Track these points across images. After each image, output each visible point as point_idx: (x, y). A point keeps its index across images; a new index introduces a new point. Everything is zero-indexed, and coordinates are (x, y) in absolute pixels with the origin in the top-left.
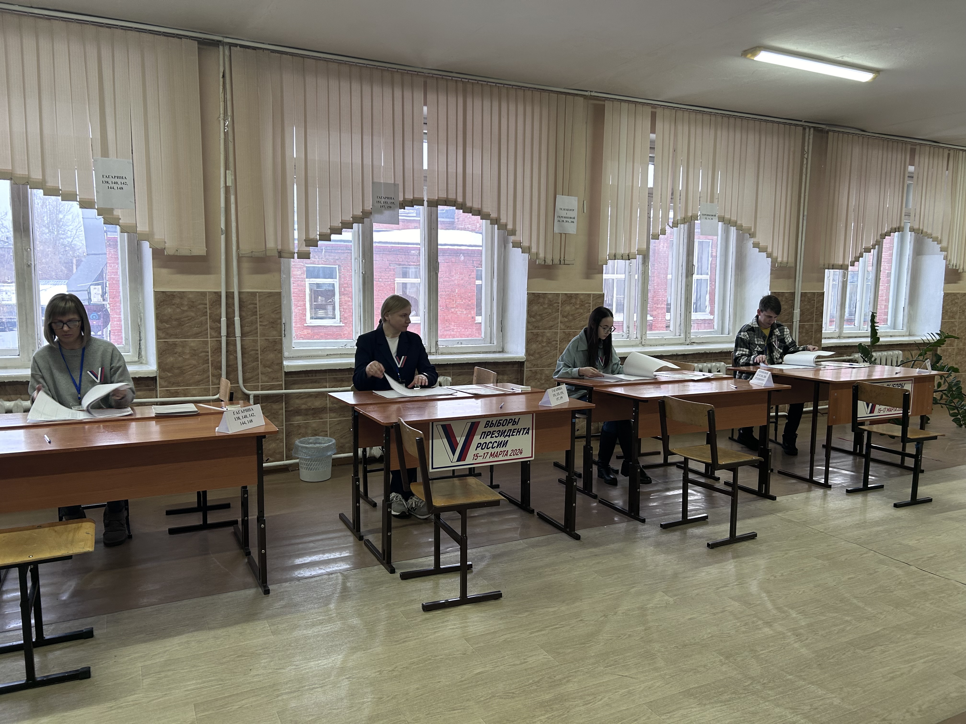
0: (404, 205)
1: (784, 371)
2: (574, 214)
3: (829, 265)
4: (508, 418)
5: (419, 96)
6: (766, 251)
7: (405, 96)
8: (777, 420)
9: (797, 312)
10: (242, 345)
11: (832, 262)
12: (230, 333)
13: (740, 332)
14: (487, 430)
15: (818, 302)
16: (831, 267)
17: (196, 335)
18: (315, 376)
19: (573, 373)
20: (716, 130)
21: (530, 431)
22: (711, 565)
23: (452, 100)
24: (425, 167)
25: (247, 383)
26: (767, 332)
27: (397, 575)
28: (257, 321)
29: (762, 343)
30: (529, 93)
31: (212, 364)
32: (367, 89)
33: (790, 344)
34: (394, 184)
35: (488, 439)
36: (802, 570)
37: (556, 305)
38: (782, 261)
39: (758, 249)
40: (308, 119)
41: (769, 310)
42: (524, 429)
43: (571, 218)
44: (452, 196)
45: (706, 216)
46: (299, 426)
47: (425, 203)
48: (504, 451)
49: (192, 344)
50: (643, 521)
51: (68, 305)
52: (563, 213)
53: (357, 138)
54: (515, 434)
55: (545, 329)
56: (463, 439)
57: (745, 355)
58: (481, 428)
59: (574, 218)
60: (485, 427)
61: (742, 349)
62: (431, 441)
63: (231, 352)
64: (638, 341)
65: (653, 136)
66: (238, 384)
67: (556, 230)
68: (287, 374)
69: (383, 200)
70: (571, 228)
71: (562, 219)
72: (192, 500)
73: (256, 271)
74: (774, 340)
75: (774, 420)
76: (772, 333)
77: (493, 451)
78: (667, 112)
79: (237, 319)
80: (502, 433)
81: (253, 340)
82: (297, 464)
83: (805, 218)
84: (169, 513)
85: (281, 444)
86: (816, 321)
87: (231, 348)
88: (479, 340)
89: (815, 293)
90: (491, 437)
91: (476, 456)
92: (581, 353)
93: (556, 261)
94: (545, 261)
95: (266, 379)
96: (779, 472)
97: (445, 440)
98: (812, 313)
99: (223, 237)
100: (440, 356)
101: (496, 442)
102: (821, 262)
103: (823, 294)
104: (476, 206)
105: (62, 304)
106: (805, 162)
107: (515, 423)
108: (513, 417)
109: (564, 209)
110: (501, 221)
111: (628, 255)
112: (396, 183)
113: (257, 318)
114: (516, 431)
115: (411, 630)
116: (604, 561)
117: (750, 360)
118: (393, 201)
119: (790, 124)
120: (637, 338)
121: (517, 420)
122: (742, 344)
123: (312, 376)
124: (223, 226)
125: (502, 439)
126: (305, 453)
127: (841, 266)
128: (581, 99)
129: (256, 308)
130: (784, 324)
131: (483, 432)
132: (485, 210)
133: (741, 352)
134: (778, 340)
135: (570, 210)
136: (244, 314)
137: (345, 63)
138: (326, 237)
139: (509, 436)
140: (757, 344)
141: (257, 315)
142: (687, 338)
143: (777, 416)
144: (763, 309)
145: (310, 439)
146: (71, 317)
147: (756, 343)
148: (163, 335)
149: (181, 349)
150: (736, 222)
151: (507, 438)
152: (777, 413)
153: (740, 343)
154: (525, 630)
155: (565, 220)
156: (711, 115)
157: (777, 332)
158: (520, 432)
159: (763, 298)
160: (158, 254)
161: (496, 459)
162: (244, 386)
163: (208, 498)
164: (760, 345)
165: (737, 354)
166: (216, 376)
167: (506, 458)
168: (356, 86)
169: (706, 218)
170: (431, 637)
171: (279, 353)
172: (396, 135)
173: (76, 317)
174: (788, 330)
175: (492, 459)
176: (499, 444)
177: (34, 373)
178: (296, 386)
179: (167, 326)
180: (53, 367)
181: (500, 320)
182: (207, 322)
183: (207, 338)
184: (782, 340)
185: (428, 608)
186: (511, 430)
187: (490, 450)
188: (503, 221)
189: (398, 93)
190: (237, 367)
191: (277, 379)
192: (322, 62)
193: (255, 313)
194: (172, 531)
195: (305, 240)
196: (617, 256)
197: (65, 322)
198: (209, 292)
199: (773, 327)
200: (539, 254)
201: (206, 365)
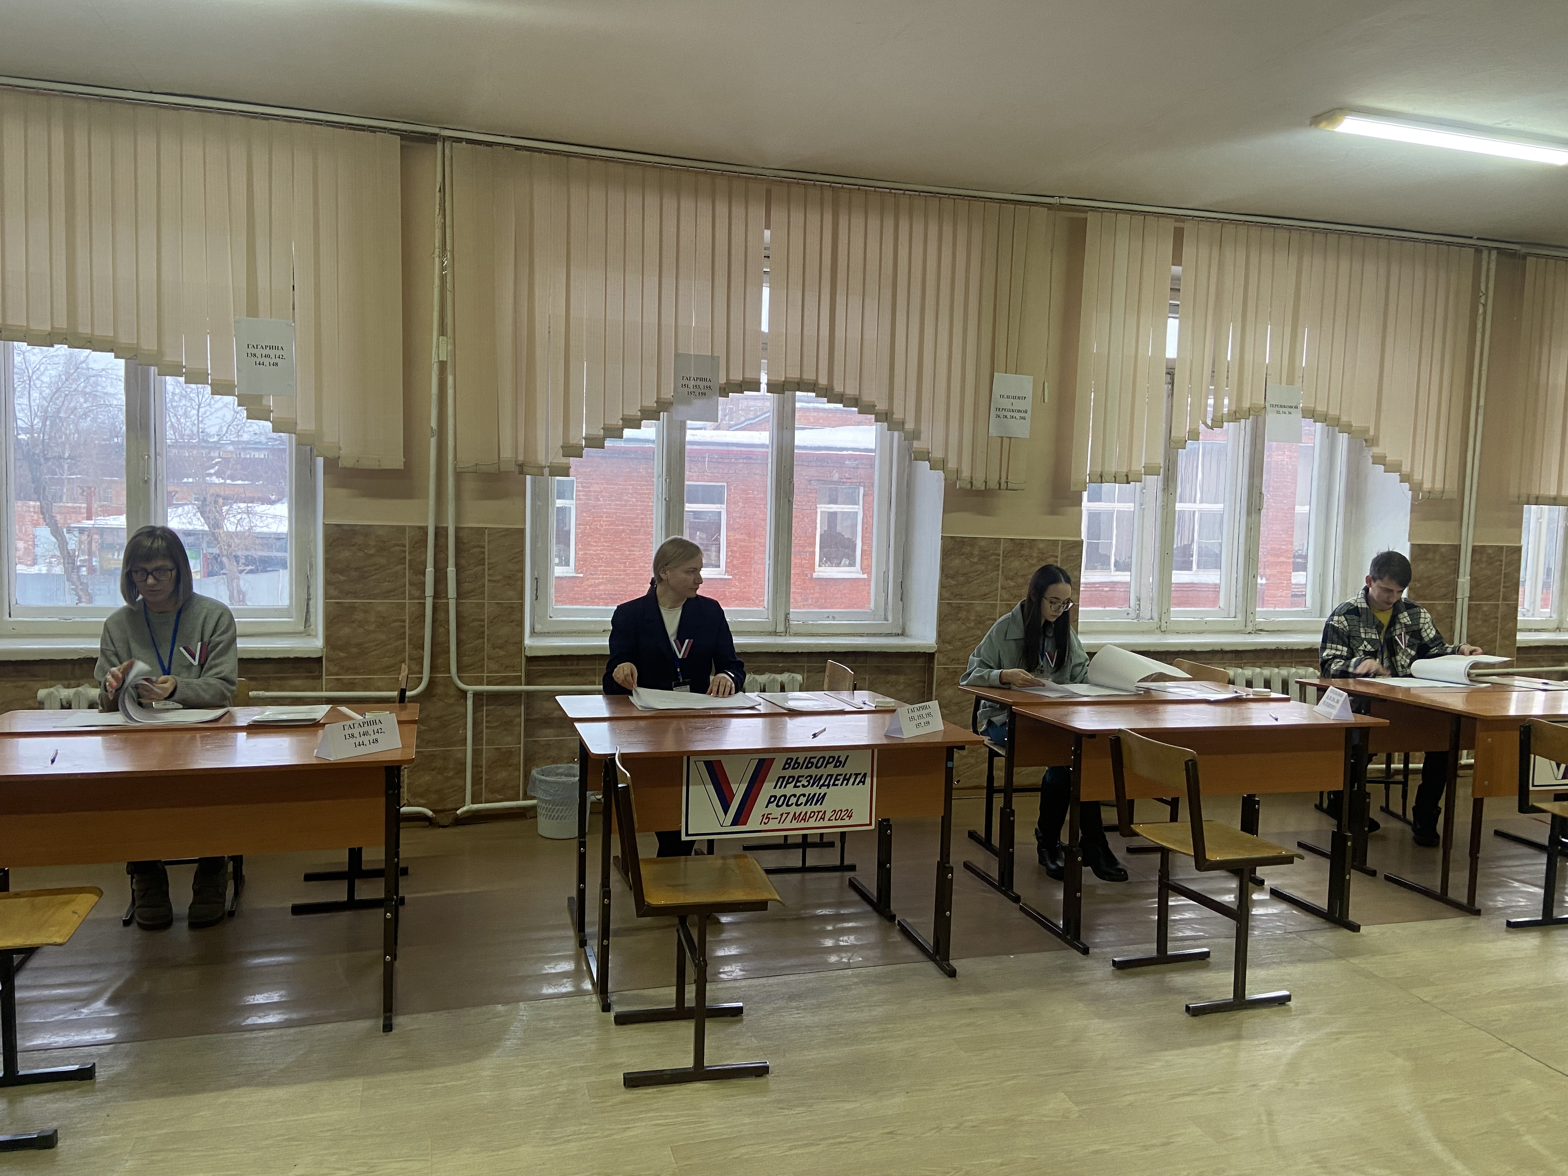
0: (727, 390)
1: (1412, 692)
2: (1026, 405)
3: (1528, 498)
4: (827, 754)
5: (757, 212)
6: (1399, 471)
7: (733, 214)
8: (1406, 778)
9: (1464, 580)
10: (458, 613)
11: (1535, 492)
12: (440, 592)
13: (1333, 615)
14: (789, 772)
15: (1509, 564)
16: (1532, 500)
17: (386, 594)
18: (577, 665)
19: (991, 678)
20: (1300, 258)
21: (868, 780)
22: (1180, 1048)
23: (814, 218)
24: (765, 328)
25: (464, 672)
26: (1384, 618)
27: (612, 1015)
28: (484, 574)
29: (1374, 637)
30: (948, 203)
31: (410, 640)
32: (670, 204)
33: (1433, 640)
34: (712, 357)
35: (790, 790)
36: (1357, 1075)
37: (993, 557)
38: (1433, 487)
39: (1383, 467)
40: (572, 256)
41: (1386, 579)
42: (857, 775)
43: (1019, 411)
44: (810, 376)
45: (1281, 407)
46: (548, 745)
47: (764, 387)
48: (819, 812)
49: (380, 608)
50: (1085, 951)
51: (155, 545)
52: (1006, 403)
53: (652, 281)
54: (839, 782)
55: (973, 598)
56: (744, 786)
57: (1341, 657)
58: (776, 770)
59: (1026, 412)
60: (784, 768)
61: (1334, 646)
62: (684, 788)
63: (439, 622)
64: (1154, 624)
65: (1177, 270)
66: (450, 673)
67: (993, 432)
68: (531, 660)
69: (692, 383)
70: (1021, 429)
71: (1004, 413)
72: (340, 859)
73: (487, 494)
74: (1398, 632)
75: (1400, 778)
76: (1394, 620)
77: (798, 810)
78: (1205, 227)
79: (451, 570)
80: (815, 781)
81: (477, 604)
82: (534, 808)
83: (1481, 412)
84: (308, 878)
85: (516, 774)
86: (1505, 599)
87: (441, 616)
88: (865, 613)
89: (1501, 548)
90: (795, 786)
91: (767, 817)
92: (1013, 644)
93: (993, 484)
94: (972, 483)
95: (495, 667)
96: (1387, 878)
97: (711, 788)
98: (1498, 583)
99: (433, 441)
100: (792, 638)
101: (804, 795)
102: (1513, 491)
103: (1519, 549)
104: (851, 391)
105: (148, 543)
106: (1481, 311)
107: (839, 763)
108: (836, 754)
109: (1008, 397)
110: (895, 416)
111: (1127, 476)
112: (716, 354)
113: (484, 570)
114: (841, 778)
115: (587, 1121)
116: (980, 1022)
117: (1348, 666)
118: (708, 384)
119: (1449, 244)
120: (1151, 618)
121: (842, 759)
122: (1335, 637)
123: (572, 665)
124: (434, 423)
125: (814, 790)
126: (544, 791)
127: (1555, 499)
128: (1044, 211)
129: (483, 553)
130: (1418, 603)
131: (779, 778)
132: (866, 398)
133: (1333, 652)
134: (1406, 633)
135: (1019, 398)
136: (463, 562)
137: (637, 163)
138: (595, 443)
139: (828, 786)
140: (1365, 639)
141: (484, 564)
142: (1248, 621)
143: (1406, 771)
144: (1376, 575)
145: (559, 768)
146: (160, 563)
147: (1363, 636)
148: (334, 593)
149: (362, 615)
150: (1339, 419)
151: (824, 790)
152: (1406, 764)
153: (1331, 634)
154: (783, 1140)
155: (1009, 414)
156: (1290, 230)
157: (1405, 618)
158: (848, 780)
159: (1378, 556)
160: (331, 465)
161: (803, 824)
162: (459, 678)
163: (365, 857)
164: (1370, 641)
165: (1325, 654)
166: (415, 659)
167: (821, 824)
168: (652, 201)
169: (1278, 412)
170: (615, 1137)
171: (518, 625)
172: (717, 276)
173: (169, 564)
174: (1428, 615)
175: (795, 825)
176: (810, 800)
177: (104, 647)
178: (545, 680)
179: (342, 578)
180: (131, 640)
181: (900, 580)
182: (405, 573)
183: (405, 599)
184: (1415, 633)
185: (634, 1081)
186: (832, 776)
187: (793, 809)
188: (898, 415)
189: (722, 209)
190: (449, 647)
191: (513, 668)
192: (597, 162)
193: (481, 562)
194: (297, 910)
195: (562, 447)
196: (1105, 477)
197: (150, 571)
198: (410, 527)
199: (1398, 608)
200: (962, 472)
201: (400, 642)
